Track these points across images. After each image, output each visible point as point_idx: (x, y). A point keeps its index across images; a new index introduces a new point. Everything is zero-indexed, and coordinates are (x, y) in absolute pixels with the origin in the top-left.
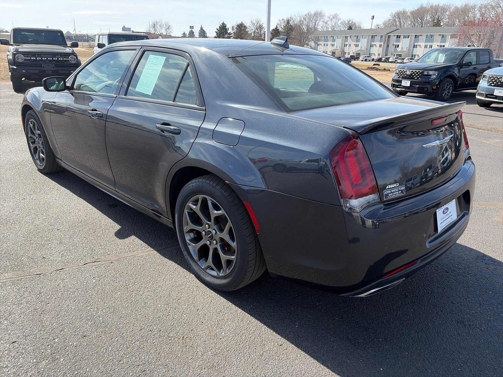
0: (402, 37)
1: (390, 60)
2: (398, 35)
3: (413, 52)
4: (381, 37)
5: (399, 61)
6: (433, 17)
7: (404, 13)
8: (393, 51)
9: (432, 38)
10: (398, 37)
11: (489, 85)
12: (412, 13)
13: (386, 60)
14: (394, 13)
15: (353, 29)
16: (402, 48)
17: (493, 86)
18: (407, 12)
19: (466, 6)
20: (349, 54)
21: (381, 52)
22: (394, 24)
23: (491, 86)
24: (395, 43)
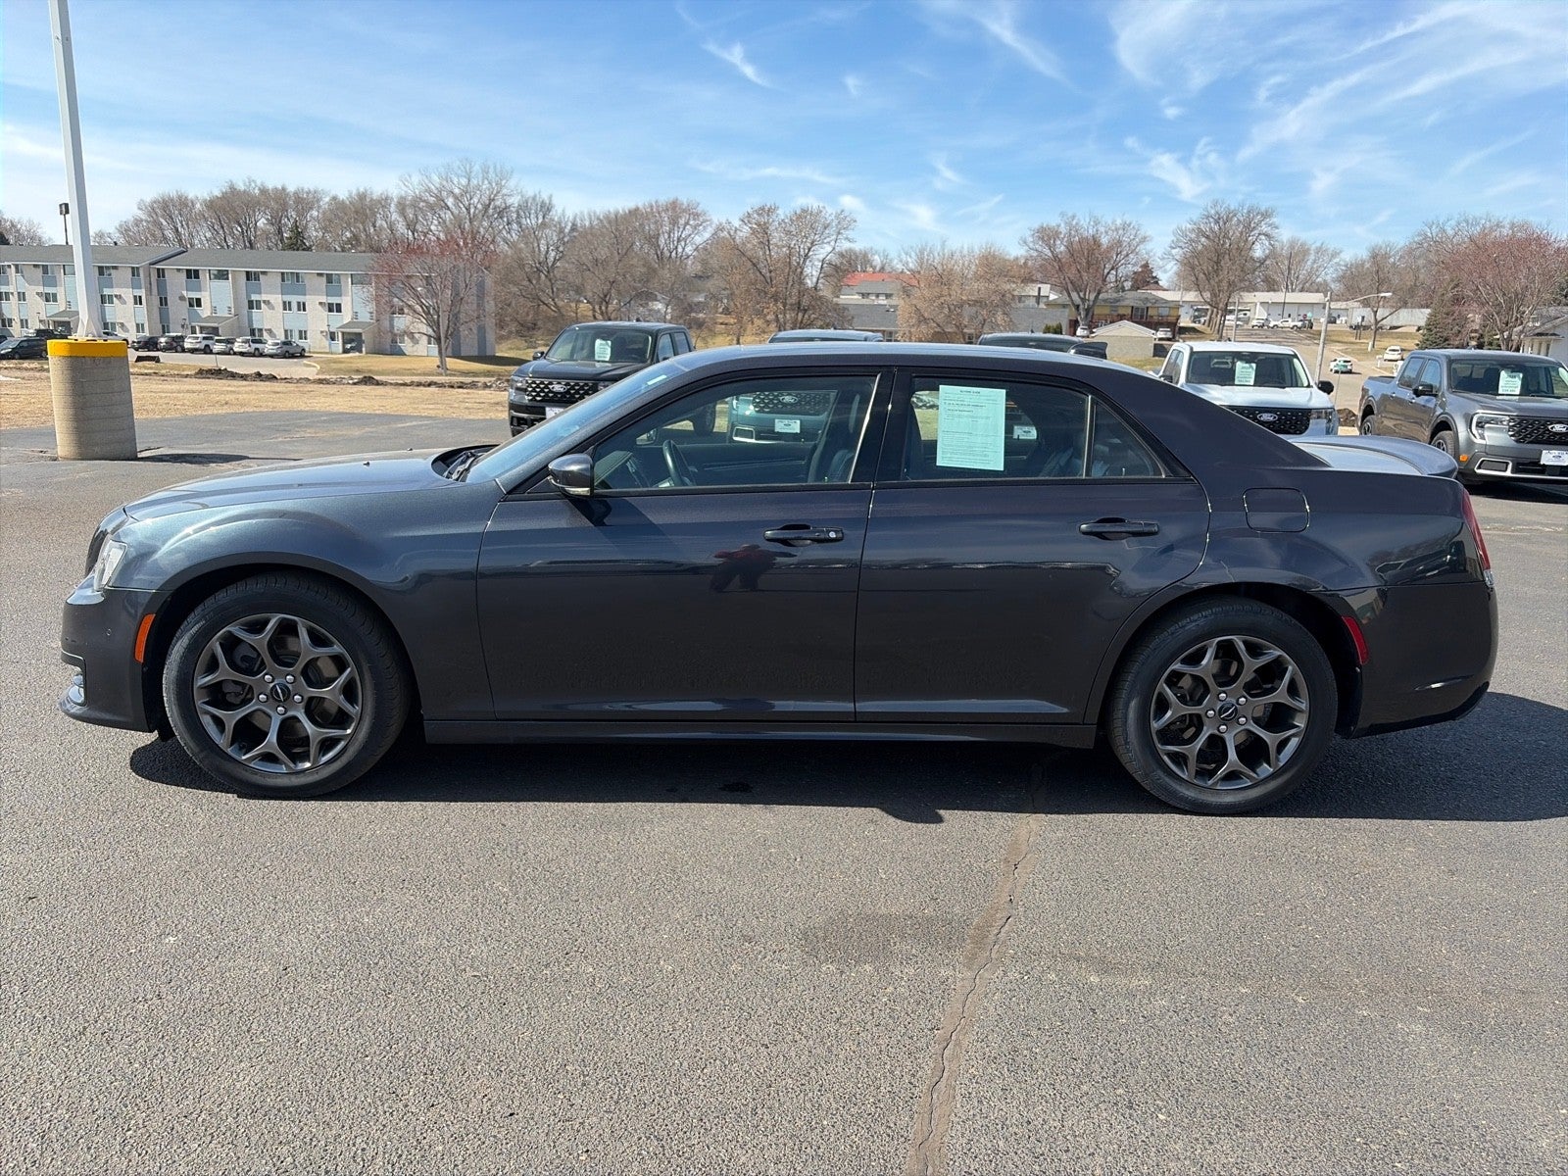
0: (204, 277)
1: (187, 345)
2: (190, 270)
3: (250, 321)
4: (135, 271)
5: (218, 347)
6: (276, 222)
7: (185, 202)
8: (186, 317)
9: (298, 281)
10: (193, 275)
11: (757, 412)
12: (212, 205)
13: (175, 344)
14: (148, 199)
15: (11, 242)
16: (214, 309)
17: (767, 413)
18: (192, 203)
19: (362, 197)
20: (24, 323)
21: (143, 319)
22: (158, 233)
23: (764, 412)
24: (184, 293)
